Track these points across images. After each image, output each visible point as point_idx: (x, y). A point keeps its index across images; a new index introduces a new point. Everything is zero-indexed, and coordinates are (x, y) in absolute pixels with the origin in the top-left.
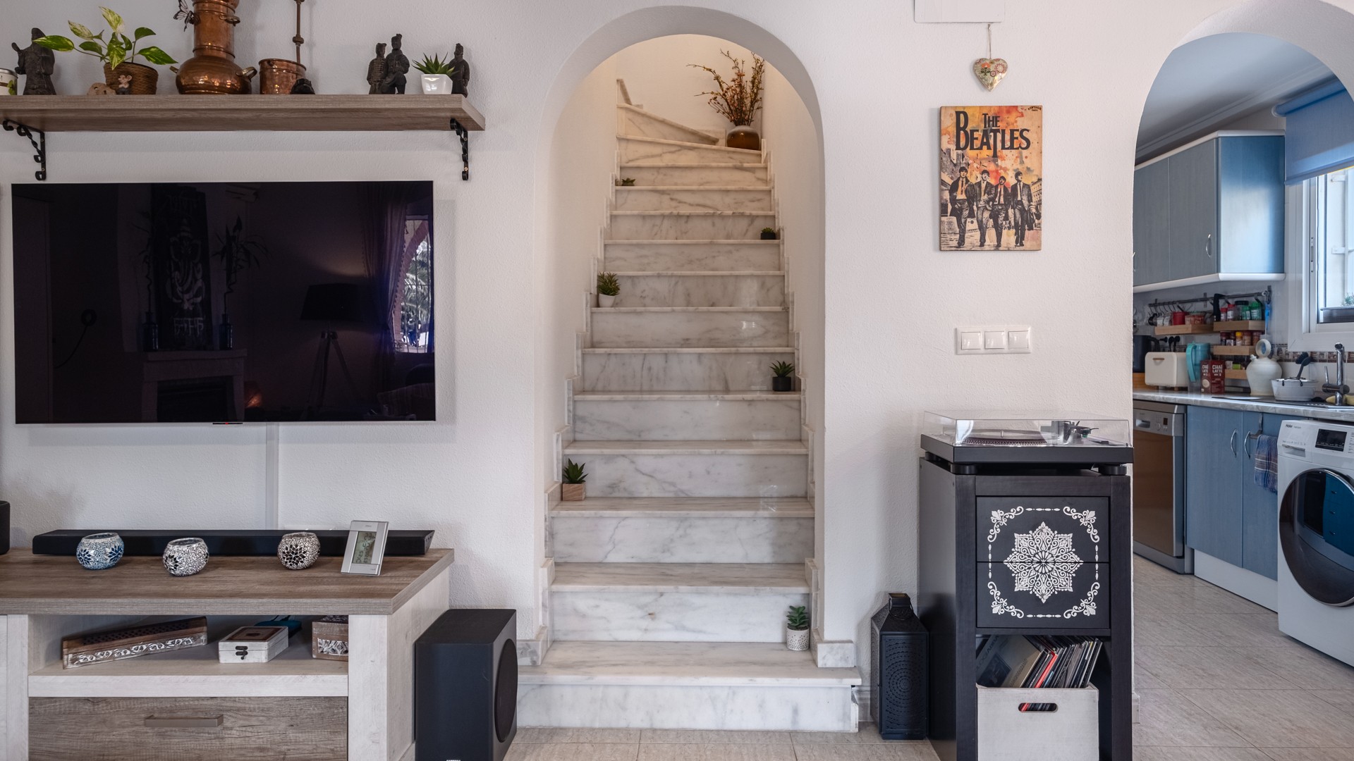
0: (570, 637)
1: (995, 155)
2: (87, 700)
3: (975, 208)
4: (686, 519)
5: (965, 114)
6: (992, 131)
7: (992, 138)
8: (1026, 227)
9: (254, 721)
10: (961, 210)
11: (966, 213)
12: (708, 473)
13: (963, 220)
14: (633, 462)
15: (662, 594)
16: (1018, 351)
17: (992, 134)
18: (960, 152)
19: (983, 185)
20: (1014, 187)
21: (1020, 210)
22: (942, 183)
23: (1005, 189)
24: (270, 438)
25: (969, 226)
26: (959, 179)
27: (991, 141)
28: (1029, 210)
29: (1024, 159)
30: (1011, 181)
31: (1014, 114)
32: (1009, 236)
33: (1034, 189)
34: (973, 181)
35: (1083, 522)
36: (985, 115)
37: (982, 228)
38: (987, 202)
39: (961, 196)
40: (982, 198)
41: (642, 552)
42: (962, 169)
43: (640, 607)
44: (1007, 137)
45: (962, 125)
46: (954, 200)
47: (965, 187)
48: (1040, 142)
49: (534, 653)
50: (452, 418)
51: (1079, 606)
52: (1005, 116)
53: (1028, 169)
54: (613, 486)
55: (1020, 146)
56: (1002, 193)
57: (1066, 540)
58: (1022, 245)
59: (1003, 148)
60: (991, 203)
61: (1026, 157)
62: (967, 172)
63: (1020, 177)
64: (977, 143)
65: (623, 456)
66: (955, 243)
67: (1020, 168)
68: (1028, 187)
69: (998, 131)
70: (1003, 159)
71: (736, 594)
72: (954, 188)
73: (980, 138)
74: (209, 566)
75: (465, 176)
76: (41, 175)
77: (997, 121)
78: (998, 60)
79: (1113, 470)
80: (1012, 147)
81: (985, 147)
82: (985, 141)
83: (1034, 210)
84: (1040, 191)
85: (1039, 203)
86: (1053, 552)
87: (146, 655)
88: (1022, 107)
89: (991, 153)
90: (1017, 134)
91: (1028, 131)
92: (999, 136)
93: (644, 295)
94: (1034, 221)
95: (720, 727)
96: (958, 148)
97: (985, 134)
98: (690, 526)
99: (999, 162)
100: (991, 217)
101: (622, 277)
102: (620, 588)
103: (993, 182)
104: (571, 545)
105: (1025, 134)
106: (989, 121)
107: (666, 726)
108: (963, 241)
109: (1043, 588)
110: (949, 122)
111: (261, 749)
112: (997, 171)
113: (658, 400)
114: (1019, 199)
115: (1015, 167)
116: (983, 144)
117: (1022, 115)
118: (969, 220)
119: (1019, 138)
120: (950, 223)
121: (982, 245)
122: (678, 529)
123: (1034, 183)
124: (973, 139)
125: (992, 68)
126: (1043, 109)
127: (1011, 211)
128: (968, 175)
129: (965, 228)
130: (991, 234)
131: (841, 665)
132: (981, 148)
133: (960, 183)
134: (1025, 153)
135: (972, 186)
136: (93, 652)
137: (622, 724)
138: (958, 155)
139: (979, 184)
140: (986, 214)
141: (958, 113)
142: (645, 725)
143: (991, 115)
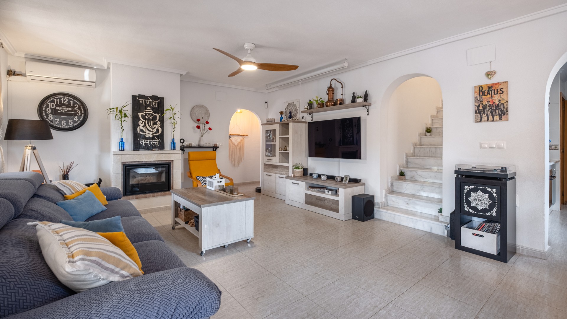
0: (391, 205)
1: (492, 96)
2: (311, 195)
3: (485, 111)
4: (423, 186)
5: (482, 87)
6: (490, 90)
7: (491, 92)
8: (503, 115)
9: (328, 202)
10: (481, 112)
11: (482, 112)
12: (435, 177)
13: (481, 114)
14: (416, 172)
15: (410, 200)
16: (499, 148)
17: (491, 91)
18: (480, 97)
19: (488, 105)
20: (498, 105)
21: (500, 110)
22: (475, 105)
23: (495, 105)
24: (339, 161)
25: (483, 116)
26: (480, 104)
27: (490, 93)
28: (504, 110)
29: (502, 97)
30: (497, 103)
31: (498, 85)
32: (496, 117)
33: (505, 104)
34: (484, 104)
35: (492, 192)
36: (488, 86)
37: (488, 116)
38: (489, 109)
39: (481, 108)
40: (488, 108)
41: (413, 192)
42: (481, 101)
43: (406, 202)
44: (496, 91)
45: (481, 90)
46: (478, 110)
47: (482, 106)
48: (507, 91)
49: (379, 205)
50: (366, 159)
51: (490, 213)
52: (495, 86)
53: (503, 99)
54: (412, 177)
55: (500, 93)
56: (494, 106)
57: (487, 196)
58: (501, 120)
59: (494, 94)
60: (490, 109)
61: (502, 96)
62: (482, 102)
63: (500, 102)
64: (486, 94)
65: (414, 171)
66: (479, 120)
67: (500, 99)
68: (503, 104)
69: (493, 90)
70: (494, 97)
71: (427, 203)
72: (479, 106)
73: (487, 93)
74: (326, 180)
75: (368, 114)
76: (312, 120)
77: (492, 87)
78: (493, 71)
79: (503, 180)
80: (497, 94)
81: (488, 95)
82: (488, 93)
83: (505, 110)
84: (507, 105)
85: (507, 108)
86: (483, 198)
87: (318, 191)
88: (501, 83)
89: (490, 96)
90: (499, 90)
91: (503, 89)
92: (493, 91)
93: (440, 132)
94: (505, 113)
95: (414, 228)
96: (480, 96)
97: (488, 91)
98: (424, 187)
99: (493, 98)
100: (490, 113)
101: (433, 128)
102: (401, 197)
103: (491, 103)
104: (397, 188)
105: (501, 90)
106: (490, 88)
107: (403, 225)
108: (482, 120)
109: (480, 206)
110: (477, 90)
111: (329, 206)
112: (492, 101)
113: (428, 159)
114: (500, 107)
115: (498, 99)
116: (487, 94)
117: (501, 85)
118: (483, 114)
119: (500, 91)
120: (477, 115)
121: (488, 120)
122: (421, 188)
123: (505, 103)
124: (484, 93)
125: (491, 74)
126: (508, 82)
127: (497, 111)
128: (483, 103)
129: (482, 116)
130: (491, 118)
131: (445, 221)
132: (487, 95)
133: (480, 105)
134: (502, 95)
135: (484, 105)
136: (312, 189)
137: (394, 222)
138: (480, 98)
139: (487, 105)
140: (489, 112)
141: (480, 87)
142: (399, 223)
143: (490, 86)
